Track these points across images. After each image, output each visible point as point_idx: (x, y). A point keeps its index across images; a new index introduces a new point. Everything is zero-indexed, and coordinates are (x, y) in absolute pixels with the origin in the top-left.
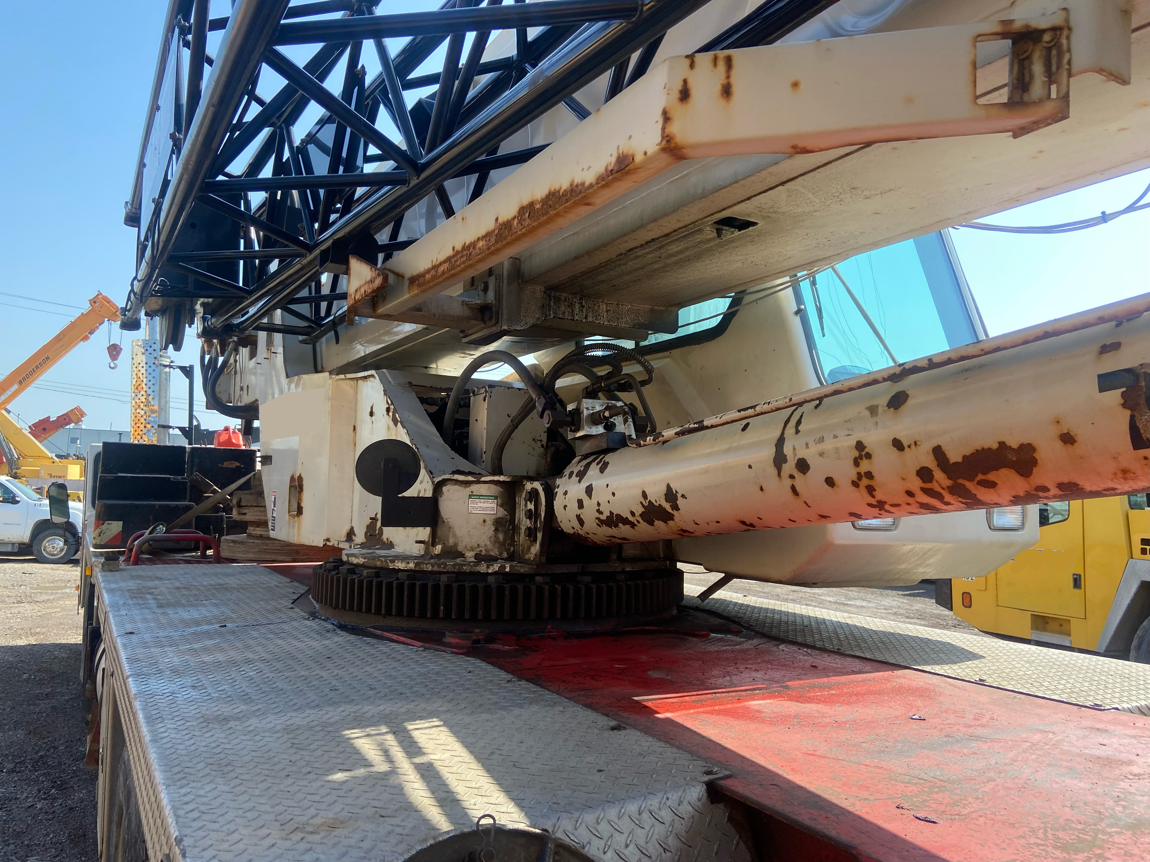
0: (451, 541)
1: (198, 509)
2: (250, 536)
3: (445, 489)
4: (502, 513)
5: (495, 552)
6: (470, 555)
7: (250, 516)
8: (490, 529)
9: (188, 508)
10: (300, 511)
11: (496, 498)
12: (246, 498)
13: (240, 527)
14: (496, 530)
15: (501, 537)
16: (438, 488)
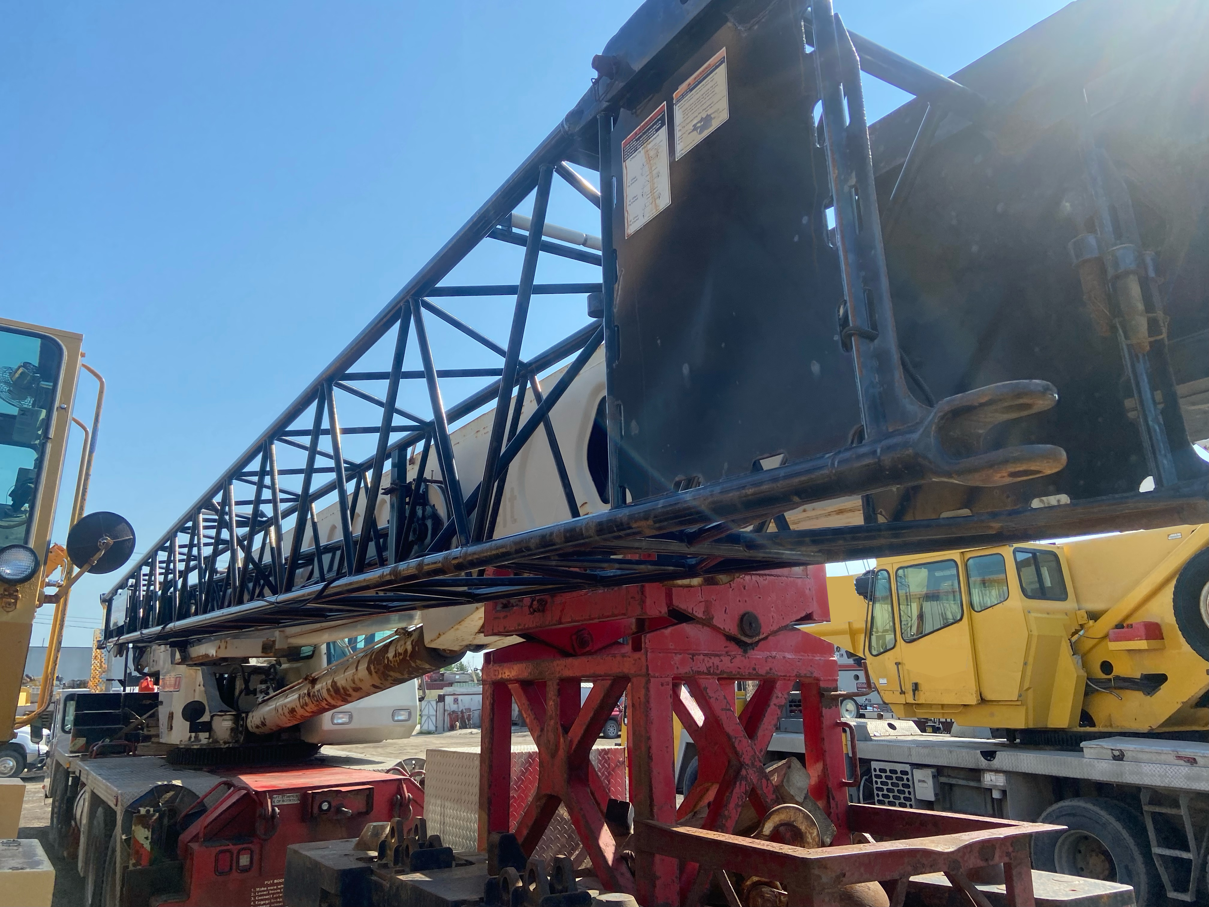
0: (215, 737)
1: (126, 730)
2: (153, 743)
3: (214, 718)
4: (234, 726)
5: (230, 741)
6: (221, 742)
7: (153, 732)
8: (229, 732)
9: (121, 729)
10: (171, 728)
11: (231, 720)
12: (152, 722)
13: (147, 738)
14: (231, 732)
15: (233, 734)
16: (212, 717)
